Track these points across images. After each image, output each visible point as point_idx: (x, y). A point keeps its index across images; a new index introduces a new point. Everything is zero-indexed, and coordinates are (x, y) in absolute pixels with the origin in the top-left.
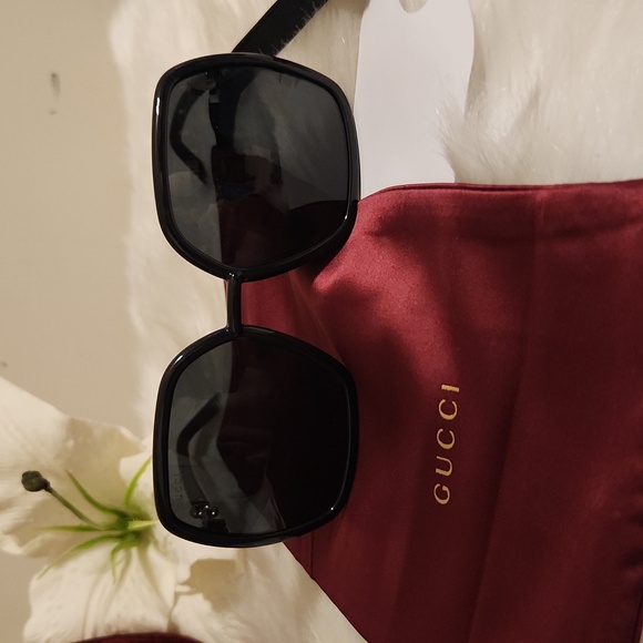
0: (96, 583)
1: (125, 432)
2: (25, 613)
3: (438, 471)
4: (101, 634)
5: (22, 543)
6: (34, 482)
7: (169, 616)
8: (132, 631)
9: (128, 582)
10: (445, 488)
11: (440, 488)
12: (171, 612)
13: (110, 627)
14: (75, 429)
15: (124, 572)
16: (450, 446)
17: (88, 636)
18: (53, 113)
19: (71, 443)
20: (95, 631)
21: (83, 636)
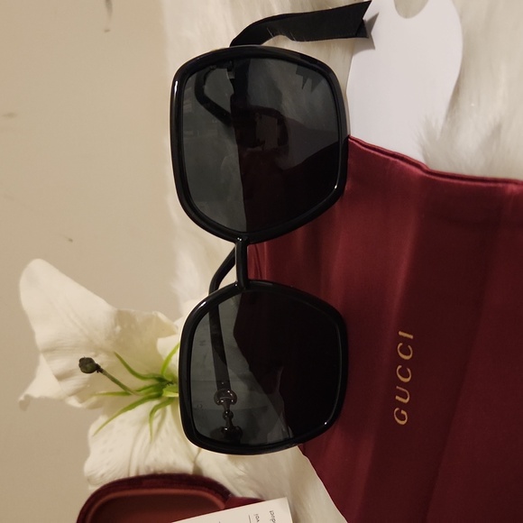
0: (139, 433)
1: (161, 316)
2: (85, 453)
3: (397, 398)
4: (143, 472)
5: (82, 401)
6: (88, 366)
7: (194, 462)
8: (166, 471)
9: (163, 433)
10: (403, 412)
11: (399, 412)
12: (196, 458)
13: (149, 468)
14: (121, 318)
15: (160, 425)
16: (408, 380)
17: (133, 474)
18: (107, 31)
19: (118, 328)
20: (138, 471)
21: (129, 474)
